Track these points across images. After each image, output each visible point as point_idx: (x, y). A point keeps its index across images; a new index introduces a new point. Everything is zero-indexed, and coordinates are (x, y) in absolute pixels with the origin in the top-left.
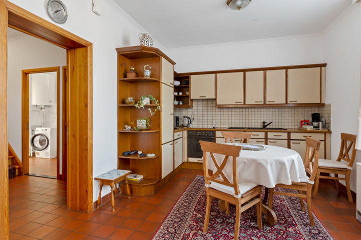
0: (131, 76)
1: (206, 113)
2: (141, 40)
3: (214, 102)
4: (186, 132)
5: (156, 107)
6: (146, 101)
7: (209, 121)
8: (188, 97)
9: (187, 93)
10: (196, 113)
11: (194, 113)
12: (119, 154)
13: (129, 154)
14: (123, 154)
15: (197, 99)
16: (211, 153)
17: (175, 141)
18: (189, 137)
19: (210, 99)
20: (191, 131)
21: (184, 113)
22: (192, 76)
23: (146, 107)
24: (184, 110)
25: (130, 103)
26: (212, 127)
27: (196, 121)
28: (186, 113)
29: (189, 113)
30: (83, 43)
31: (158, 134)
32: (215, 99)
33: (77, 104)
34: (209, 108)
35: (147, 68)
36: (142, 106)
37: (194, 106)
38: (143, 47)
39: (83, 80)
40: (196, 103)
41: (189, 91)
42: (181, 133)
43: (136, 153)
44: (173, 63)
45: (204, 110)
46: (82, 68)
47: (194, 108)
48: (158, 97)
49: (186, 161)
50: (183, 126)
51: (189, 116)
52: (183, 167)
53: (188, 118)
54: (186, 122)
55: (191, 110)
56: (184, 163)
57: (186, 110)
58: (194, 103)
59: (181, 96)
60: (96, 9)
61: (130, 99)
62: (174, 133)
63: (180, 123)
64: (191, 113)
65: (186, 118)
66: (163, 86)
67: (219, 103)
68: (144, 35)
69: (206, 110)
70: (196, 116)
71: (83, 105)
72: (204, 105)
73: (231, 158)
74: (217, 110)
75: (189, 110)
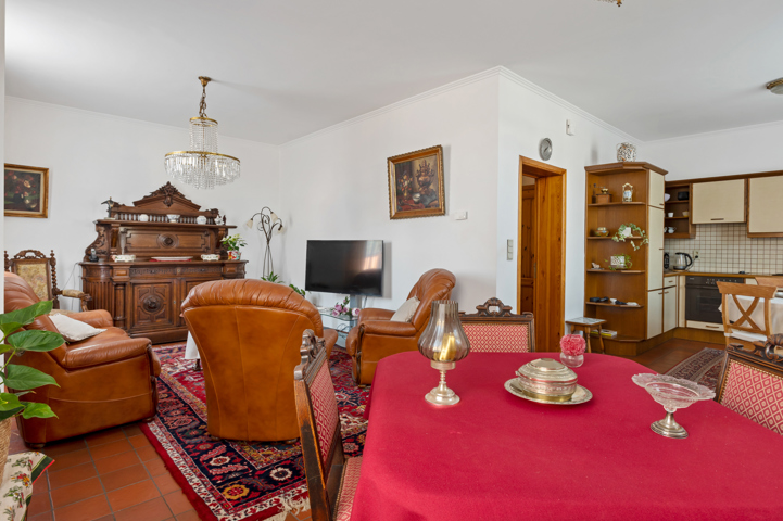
0: (603, 200)
1: (725, 247)
2: (620, 152)
3: (743, 228)
4: (682, 280)
5: (642, 239)
6: (626, 232)
7: (730, 261)
8: (688, 219)
9: (685, 214)
10: (703, 247)
11: (697, 247)
12: (586, 299)
13: (599, 301)
14: (591, 300)
15: (706, 224)
16: (734, 296)
17: (666, 290)
18: (688, 286)
19: (734, 224)
20: (692, 276)
21: (677, 247)
22: (694, 185)
23: (628, 240)
24: (677, 242)
25: (602, 234)
26: (736, 271)
27: (702, 260)
28: (682, 247)
29: (687, 247)
30: (555, 171)
31: (643, 277)
32: (746, 223)
33: (548, 238)
34: (731, 238)
35: (627, 188)
36: (622, 239)
37: (698, 234)
38: (623, 164)
39: (556, 212)
40: (703, 229)
41: (689, 209)
42: (674, 279)
43: (607, 301)
44: (664, 173)
45: (719, 243)
46: (555, 198)
47: (697, 238)
48: (644, 225)
49: (681, 325)
50: (675, 268)
51: (686, 252)
52: (676, 335)
53: (686, 255)
54: (681, 261)
55: (692, 242)
56: (677, 328)
57: (682, 242)
58: (698, 229)
59: (671, 219)
60: (571, 130)
61: (603, 230)
62: (664, 276)
63: (671, 264)
64: (692, 247)
65: (681, 256)
66: (651, 210)
67: (752, 229)
68: (624, 146)
69: (725, 243)
70: (700, 252)
71: (555, 238)
72: (720, 234)
73: (762, 300)
74: (749, 242)
75: (687, 242)
